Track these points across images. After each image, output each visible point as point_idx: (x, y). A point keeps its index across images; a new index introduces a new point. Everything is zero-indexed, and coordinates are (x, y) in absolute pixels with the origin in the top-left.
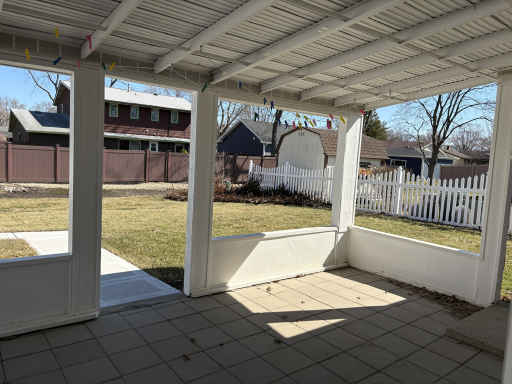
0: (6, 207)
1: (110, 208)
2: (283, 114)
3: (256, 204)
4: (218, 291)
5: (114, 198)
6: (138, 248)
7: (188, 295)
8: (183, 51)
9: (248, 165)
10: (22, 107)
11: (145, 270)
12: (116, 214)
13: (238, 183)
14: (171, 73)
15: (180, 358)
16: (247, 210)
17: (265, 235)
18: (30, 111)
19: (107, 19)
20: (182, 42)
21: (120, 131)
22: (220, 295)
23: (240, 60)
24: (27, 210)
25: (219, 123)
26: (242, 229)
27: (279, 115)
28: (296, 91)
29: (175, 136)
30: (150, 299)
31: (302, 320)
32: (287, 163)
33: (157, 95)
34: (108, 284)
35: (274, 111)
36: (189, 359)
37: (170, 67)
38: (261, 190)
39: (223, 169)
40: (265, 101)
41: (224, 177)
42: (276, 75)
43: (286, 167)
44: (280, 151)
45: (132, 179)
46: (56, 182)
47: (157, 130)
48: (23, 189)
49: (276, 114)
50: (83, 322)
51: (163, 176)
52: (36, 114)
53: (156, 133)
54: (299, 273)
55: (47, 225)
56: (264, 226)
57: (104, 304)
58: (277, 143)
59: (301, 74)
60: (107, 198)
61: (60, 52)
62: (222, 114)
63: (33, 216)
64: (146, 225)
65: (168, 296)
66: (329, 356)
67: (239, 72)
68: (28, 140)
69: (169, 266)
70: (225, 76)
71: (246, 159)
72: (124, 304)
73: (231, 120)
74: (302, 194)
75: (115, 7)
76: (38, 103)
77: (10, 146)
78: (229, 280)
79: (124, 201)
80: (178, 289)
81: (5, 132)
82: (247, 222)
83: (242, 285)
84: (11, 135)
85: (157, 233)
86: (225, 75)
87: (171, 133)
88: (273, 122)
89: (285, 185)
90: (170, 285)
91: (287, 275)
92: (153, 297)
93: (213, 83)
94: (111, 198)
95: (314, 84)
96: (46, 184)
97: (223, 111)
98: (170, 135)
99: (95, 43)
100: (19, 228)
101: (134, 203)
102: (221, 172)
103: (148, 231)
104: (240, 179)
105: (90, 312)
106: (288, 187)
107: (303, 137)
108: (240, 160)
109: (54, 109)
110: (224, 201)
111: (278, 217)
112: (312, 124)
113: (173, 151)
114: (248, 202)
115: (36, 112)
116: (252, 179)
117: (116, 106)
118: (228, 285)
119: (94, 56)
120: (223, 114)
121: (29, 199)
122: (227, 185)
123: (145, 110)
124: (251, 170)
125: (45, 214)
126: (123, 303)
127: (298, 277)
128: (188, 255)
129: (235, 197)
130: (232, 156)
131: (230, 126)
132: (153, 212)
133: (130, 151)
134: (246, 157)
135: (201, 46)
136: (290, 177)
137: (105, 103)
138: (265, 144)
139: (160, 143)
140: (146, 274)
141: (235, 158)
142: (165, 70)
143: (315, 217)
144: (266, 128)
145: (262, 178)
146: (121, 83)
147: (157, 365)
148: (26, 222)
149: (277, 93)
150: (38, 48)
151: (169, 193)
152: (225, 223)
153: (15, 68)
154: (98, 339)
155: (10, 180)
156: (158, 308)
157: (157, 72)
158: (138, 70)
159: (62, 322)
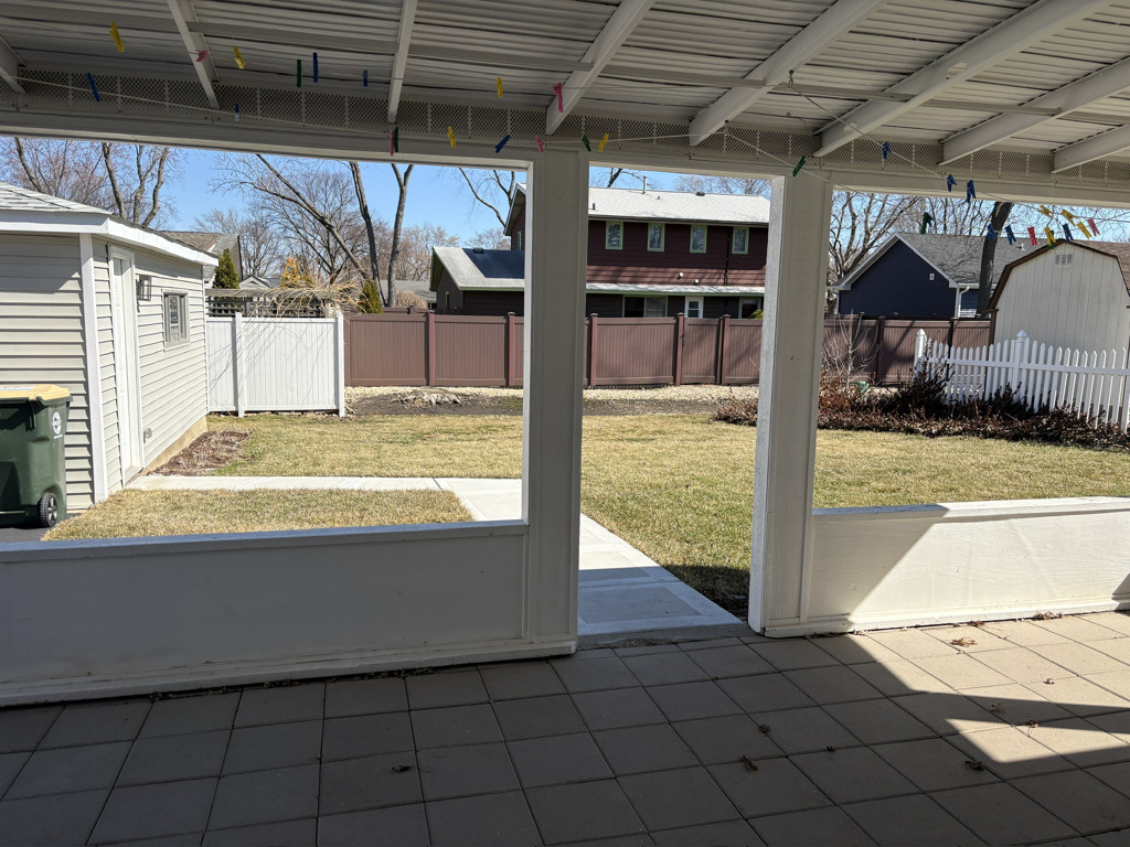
0: (425, 431)
2: (1014, 210)
3: (931, 435)
4: (828, 630)
5: (613, 418)
6: (654, 521)
7: (758, 630)
8: (751, 90)
9: (914, 342)
10: (452, 242)
11: (668, 568)
12: (615, 450)
13: (887, 386)
14: (725, 143)
15: (735, 762)
16: (907, 449)
17: (946, 510)
18: (465, 250)
19: (593, 46)
20: (748, 69)
21: (627, 279)
22: (832, 640)
23: (888, 90)
24: (459, 437)
25: (845, 247)
26: (893, 494)
27: (1001, 213)
28: (1042, 149)
29: (740, 282)
30: (675, 629)
31: (1044, 723)
32: (1020, 334)
33: (703, 195)
34: (595, 589)
35: (988, 207)
36: (755, 769)
37: (722, 129)
38: (947, 403)
39: (850, 352)
40: (951, 183)
41: (852, 372)
42: (985, 114)
43: (1016, 345)
44: (1001, 305)
45: (647, 379)
46: (507, 386)
47: (703, 271)
48: (453, 397)
49: (993, 213)
50: (548, 659)
51: (713, 372)
52: (475, 255)
53: (700, 279)
54: (1042, 609)
55: (491, 466)
56: (951, 490)
57: (586, 628)
58: (994, 286)
59: (1053, 105)
60: (598, 417)
61: (509, 126)
62: (850, 224)
63: (468, 449)
64: (672, 474)
65: (715, 628)
66: (1117, 824)
67: (885, 119)
68: (461, 306)
69: (719, 563)
70: (851, 134)
71: (910, 327)
72: (623, 634)
73: (872, 237)
74: (1062, 412)
75: (606, 17)
76: (479, 233)
77: (433, 317)
78: (856, 606)
79: (631, 423)
80: (736, 615)
81: (423, 291)
82: (907, 477)
83: (887, 622)
84: (433, 298)
85: (694, 493)
86: (849, 133)
87: (732, 276)
88: (985, 233)
89: (1014, 389)
90: (720, 605)
91: (1007, 610)
92: (683, 625)
93: (821, 154)
94: (606, 418)
95: (1093, 128)
96: (491, 389)
97: (854, 217)
98: (729, 281)
99: (571, 99)
100: (445, 472)
101: (651, 428)
102: (846, 360)
103: (676, 487)
104: (891, 376)
105: (561, 641)
106: (1023, 394)
107: (1067, 265)
108: (893, 331)
109: (506, 242)
110: (850, 427)
111: (989, 469)
112: (1085, 231)
113: (734, 316)
114: (910, 431)
115: (474, 251)
116: (923, 375)
117: (618, 227)
118: (851, 619)
119: (570, 126)
120: (853, 224)
121: (463, 417)
122: (858, 390)
123: (678, 230)
124: (920, 354)
125: (487, 445)
126: (623, 630)
127: (1039, 618)
128: (757, 544)
129: (878, 419)
130: (873, 322)
131: (871, 251)
132: (689, 448)
133: (645, 320)
134: (907, 323)
135: (791, 72)
136: (1028, 371)
137: (590, 221)
138: (961, 290)
139: (709, 299)
140: (670, 577)
141: (881, 327)
142: (712, 136)
143: (1098, 472)
144: (964, 251)
145: (950, 372)
146: (630, 175)
147: (687, 767)
148: (457, 460)
149: (986, 159)
150: (470, 123)
151: (725, 409)
152: (850, 478)
153: (439, 167)
154: (573, 696)
155: (432, 382)
156: (693, 650)
157: (694, 143)
158: (655, 142)
159: (510, 653)
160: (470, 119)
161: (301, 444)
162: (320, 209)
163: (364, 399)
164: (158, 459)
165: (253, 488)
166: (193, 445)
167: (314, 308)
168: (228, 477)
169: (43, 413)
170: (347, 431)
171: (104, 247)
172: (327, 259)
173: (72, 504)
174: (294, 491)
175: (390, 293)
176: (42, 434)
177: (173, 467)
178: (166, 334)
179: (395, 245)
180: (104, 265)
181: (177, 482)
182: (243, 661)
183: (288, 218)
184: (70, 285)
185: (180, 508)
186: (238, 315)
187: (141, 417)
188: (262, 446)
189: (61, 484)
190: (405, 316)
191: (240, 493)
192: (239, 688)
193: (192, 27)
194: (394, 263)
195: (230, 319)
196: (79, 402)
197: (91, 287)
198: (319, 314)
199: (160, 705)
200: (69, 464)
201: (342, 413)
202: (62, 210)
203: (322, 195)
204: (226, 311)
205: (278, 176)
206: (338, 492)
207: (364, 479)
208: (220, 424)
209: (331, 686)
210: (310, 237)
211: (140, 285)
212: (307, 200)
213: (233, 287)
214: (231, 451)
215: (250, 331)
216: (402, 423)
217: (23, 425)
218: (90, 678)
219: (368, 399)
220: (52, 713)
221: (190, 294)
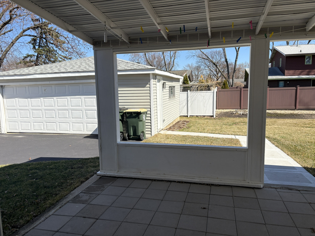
0: (237, 122)
1: (297, 126)
5: (302, 120)
6: (306, 153)
11: (305, 168)
12: (299, 130)
15: (309, 229)
19: (265, 7)
21: (313, 74)
34: (276, 171)
50: (253, 188)
61: (244, 34)
77: (243, 89)
79: (309, 122)
81: (243, 82)
92: (304, 186)
94: (300, 120)
100: (238, 134)
105: (258, 184)
119: (264, 31)
140: (305, 171)
147: (290, 227)
148: (244, 130)
154: (258, 199)
155: (242, 108)
156: (305, 193)
157: (308, 30)
158: (293, 32)
159: (241, 184)
160: (232, 34)
161: (201, 124)
162: (214, 61)
163: (221, 113)
164: (167, 126)
165: (186, 135)
166: (176, 124)
167: (208, 88)
168: (181, 132)
169: (141, 115)
170: (214, 121)
171: (155, 76)
172: (216, 74)
173: (147, 136)
174: (196, 136)
175: (233, 83)
176: (141, 120)
177: (170, 129)
178: (170, 96)
179: (235, 69)
180: (155, 80)
181: (170, 132)
182: (172, 175)
183: (206, 64)
184: (148, 86)
185: (168, 138)
186: (189, 91)
187: (163, 116)
188: (192, 124)
189: (145, 131)
190: (236, 89)
191: (183, 136)
192: (171, 181)
193: (159, 24)
194: (234, 74)
195: (187, 92)
196: (149, 112)
197: (152, 86)
198: (209, 90)
199: (154, 182)
200: (147, 127)
201: (215, 117)
202: (146, 68)
203: (215, 57)
204: (186, 90)
205: (203, 53)
206: (207, 137)
207: (215, 134)
208: (183, 119)
209: (192, 185)
210: (212, 69)
211: (163, 84)
212: (211, 59)
213: (187, 84)
214: (184, 125)
215: (191, 95)
216: (231, 120)
217: (137, 117)
218: (140, 174)
219: (222, 113)
220: (133, 180)
221: (176, 86)
